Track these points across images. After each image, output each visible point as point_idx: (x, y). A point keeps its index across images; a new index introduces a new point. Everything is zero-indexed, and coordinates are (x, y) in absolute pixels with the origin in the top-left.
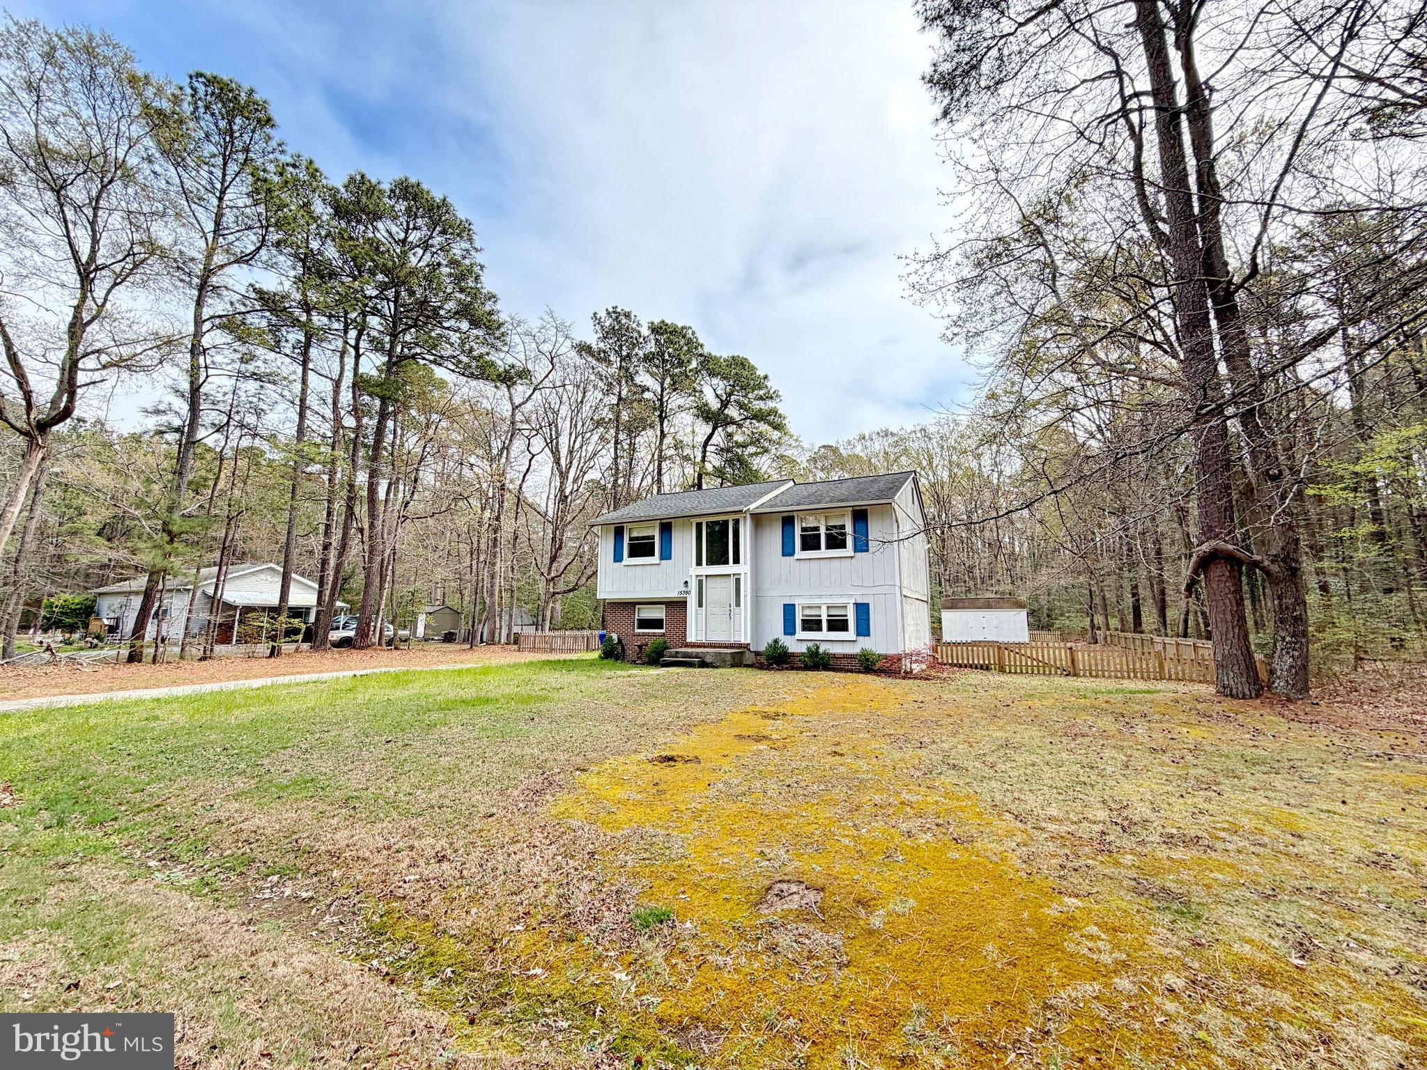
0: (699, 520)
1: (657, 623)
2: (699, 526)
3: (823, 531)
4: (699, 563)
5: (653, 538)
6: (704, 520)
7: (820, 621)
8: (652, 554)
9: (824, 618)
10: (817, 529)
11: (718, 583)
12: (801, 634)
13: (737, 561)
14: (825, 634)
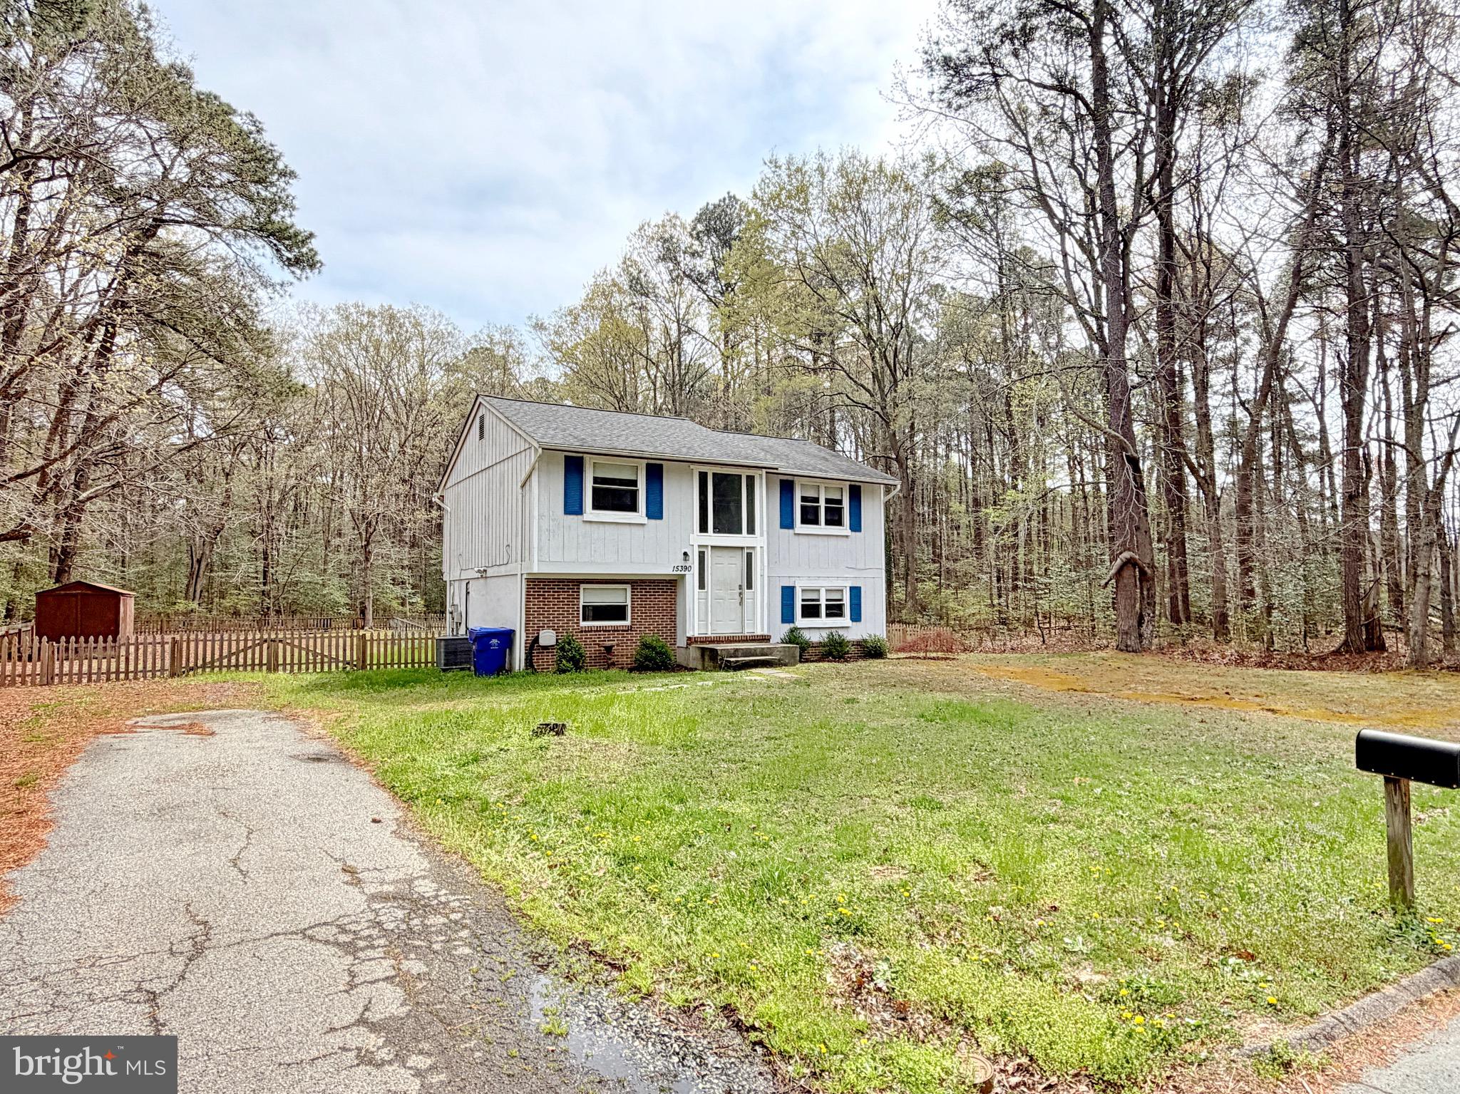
0: (704, 469)
1: (617, 612)
2: (703, 477)
3: (822, 504)
4: (703, 528)
5: (634, 483)
6: (710, 471)
7: (818, 606)
8: (633, 508)
9: (823, 603)
10: (816, 500)
11: (725, 557)
12: (800, 622)
13: (751, 530)
14: (823, 621)
